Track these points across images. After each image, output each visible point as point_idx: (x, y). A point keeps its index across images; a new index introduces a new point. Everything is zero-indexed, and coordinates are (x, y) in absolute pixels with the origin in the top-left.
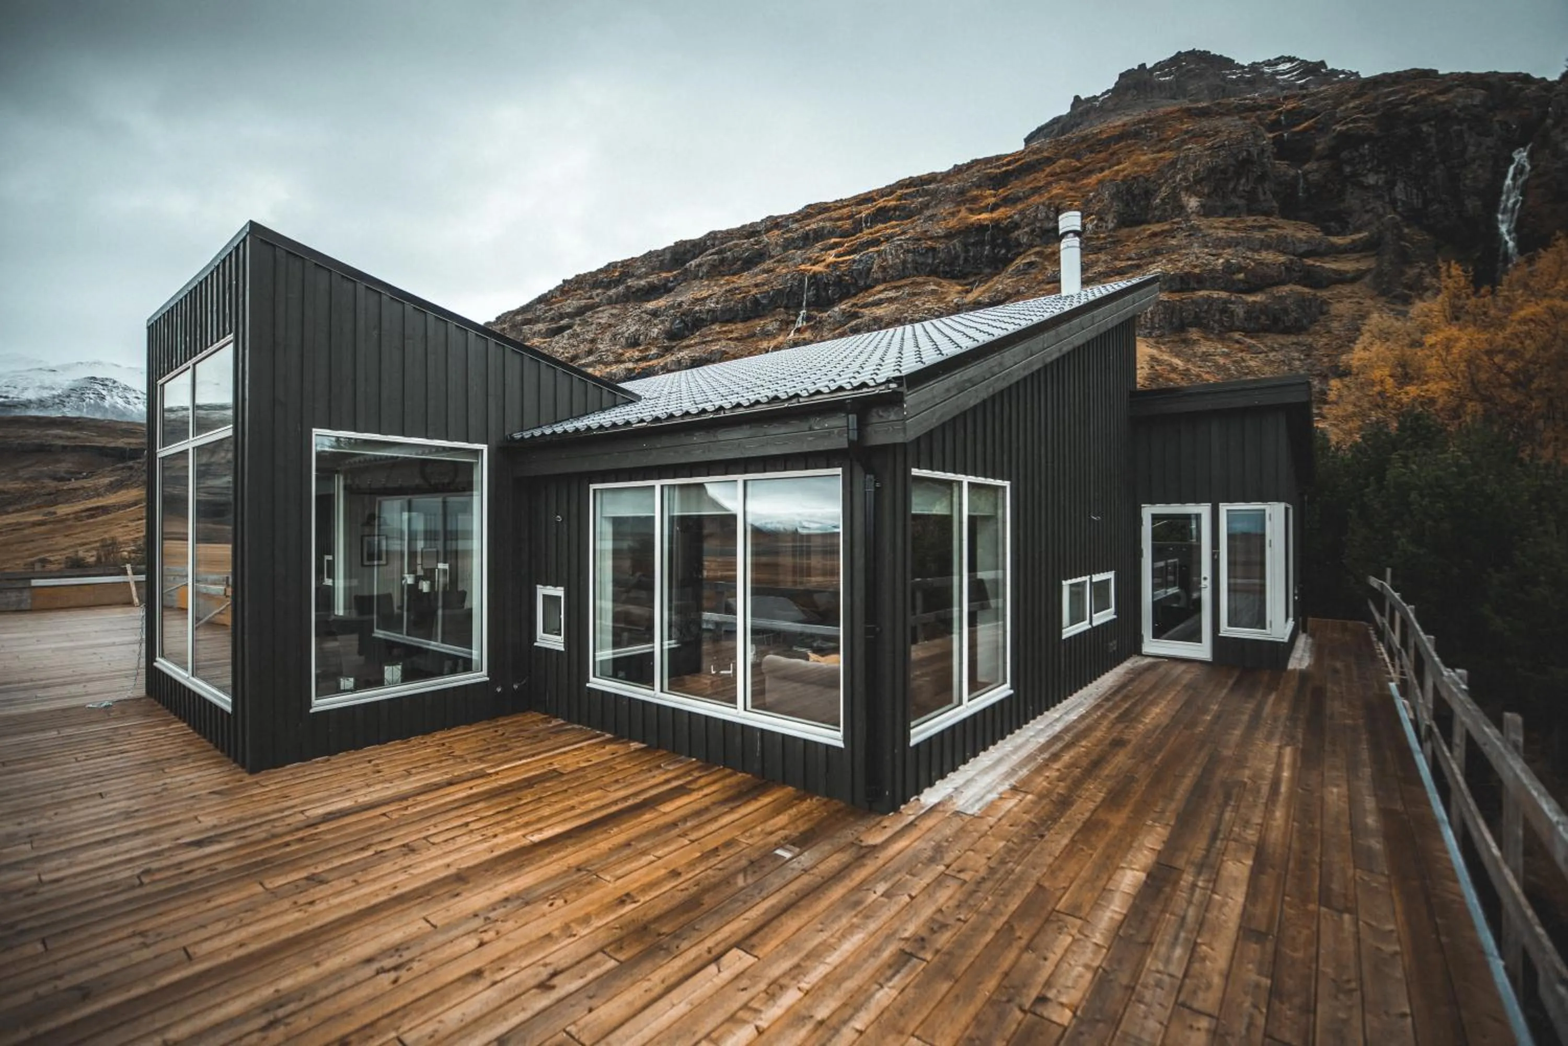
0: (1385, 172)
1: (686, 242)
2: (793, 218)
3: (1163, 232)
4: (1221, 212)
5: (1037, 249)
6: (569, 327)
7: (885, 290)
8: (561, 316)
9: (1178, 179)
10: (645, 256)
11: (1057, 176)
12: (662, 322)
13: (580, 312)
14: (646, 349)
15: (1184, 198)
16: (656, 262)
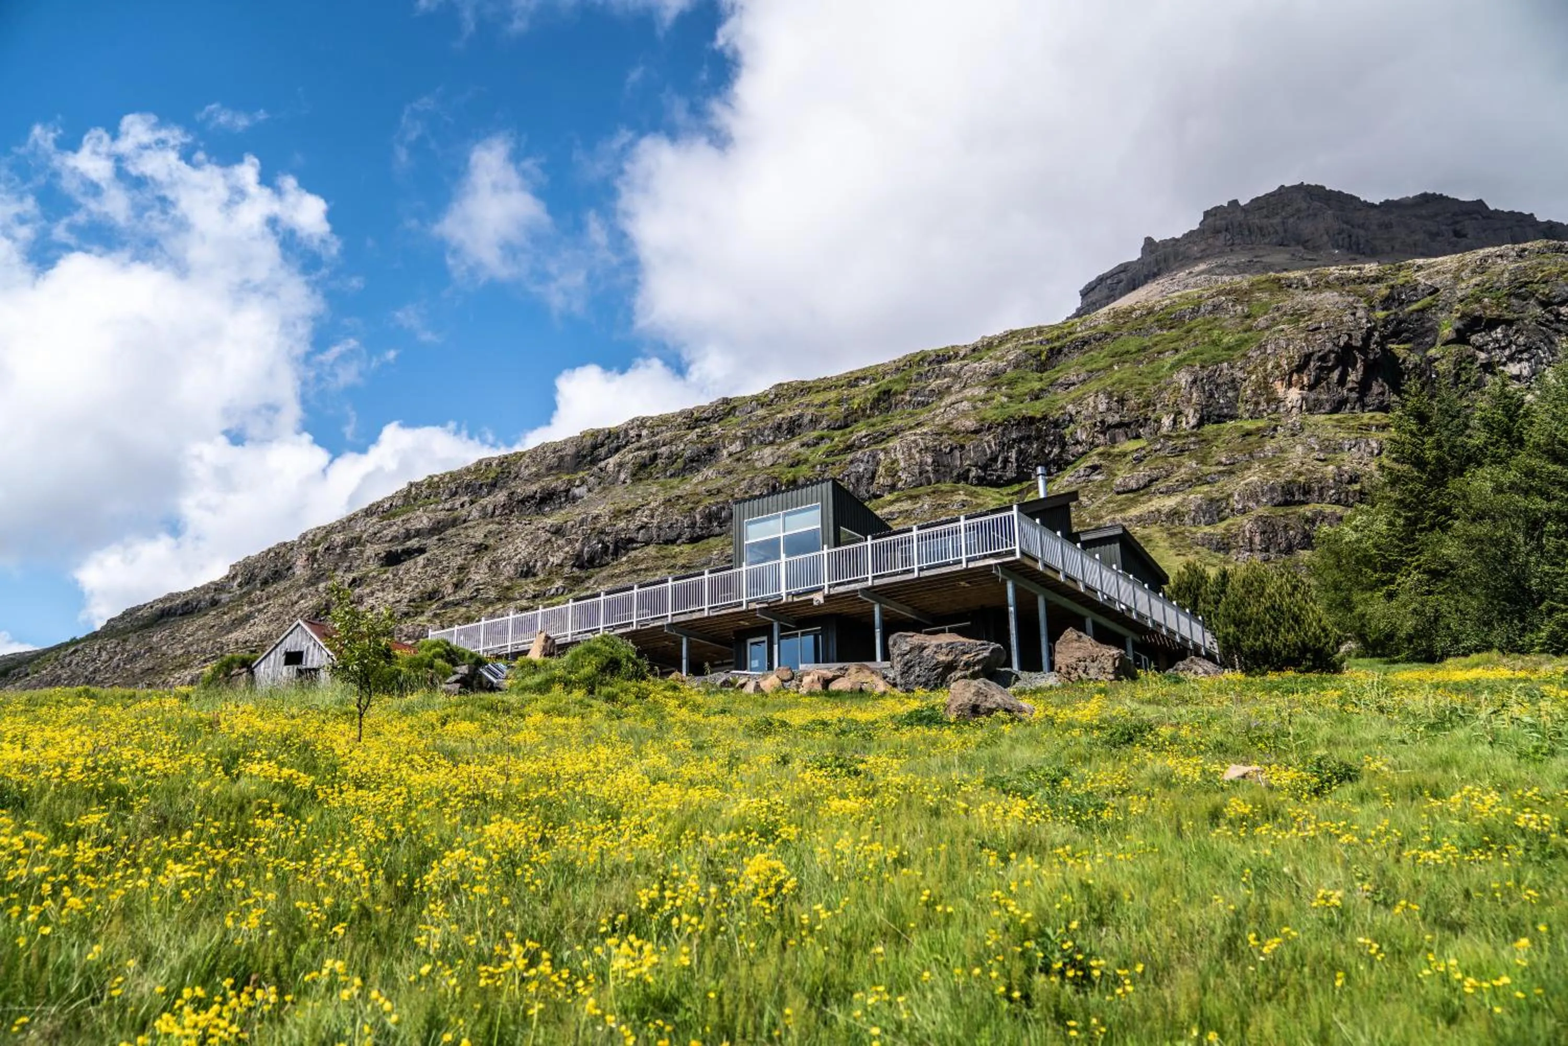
0: (1528, 360)
1: (598, 431)
2: (760, 401)
3: (1259, 429)
4: (1328, 407)
5: (1101, 449)
6: (421, 551)
7: (897, 500)
8: (408, 536)
9: (1269, 367)
10: (535, 450)
11: (1121, 356)
12: (570, 542)
13: (437, 529)
14: (548, 581)
15: (1280, 388)
16: (552, 459)
